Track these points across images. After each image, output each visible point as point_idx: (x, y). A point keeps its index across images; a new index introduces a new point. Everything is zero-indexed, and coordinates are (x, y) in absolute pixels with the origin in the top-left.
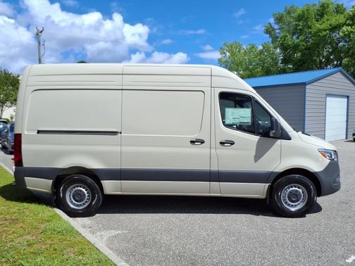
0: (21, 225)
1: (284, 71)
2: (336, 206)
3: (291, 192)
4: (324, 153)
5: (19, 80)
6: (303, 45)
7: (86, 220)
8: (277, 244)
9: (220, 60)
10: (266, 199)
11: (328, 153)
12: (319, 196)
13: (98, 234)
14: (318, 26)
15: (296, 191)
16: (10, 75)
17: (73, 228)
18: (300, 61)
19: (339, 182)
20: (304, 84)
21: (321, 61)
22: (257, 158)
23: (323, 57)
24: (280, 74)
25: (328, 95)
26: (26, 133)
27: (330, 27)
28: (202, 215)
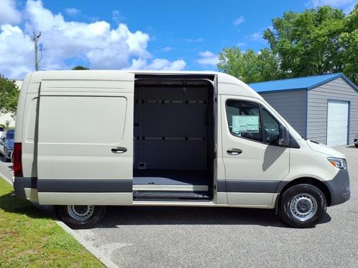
0: (23, 238)
1: (283, 77)
2: (345, 215)
3: (300, 202)
4: (333, 161)
5: (15, 85)
6: (302, 51)
7: (88, 232)
8: (289, 256)
9: (219, 66)
10: (275, 208)
11: (337, 161)
12: (329, 205)
13: (102, 247)
14: (317, 31)
15: (306, 201)
16: (5, 80)
17: (76, 241)
18: (299, 66)
19: (349, 192)
20: (306, 89)
21: (320, 67)
22: (265, 167)
23: (322, 62)
24: (279, 79)
25: (329, 100)
26: (26, 142)
27: (329, 33)
28: (209, 226)
